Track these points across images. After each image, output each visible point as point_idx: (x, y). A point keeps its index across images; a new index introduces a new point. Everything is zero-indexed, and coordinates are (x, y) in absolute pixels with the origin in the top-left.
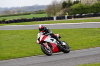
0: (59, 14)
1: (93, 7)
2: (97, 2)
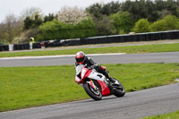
0: (18, 39)
1: (79, 28)
2: (87, 18)
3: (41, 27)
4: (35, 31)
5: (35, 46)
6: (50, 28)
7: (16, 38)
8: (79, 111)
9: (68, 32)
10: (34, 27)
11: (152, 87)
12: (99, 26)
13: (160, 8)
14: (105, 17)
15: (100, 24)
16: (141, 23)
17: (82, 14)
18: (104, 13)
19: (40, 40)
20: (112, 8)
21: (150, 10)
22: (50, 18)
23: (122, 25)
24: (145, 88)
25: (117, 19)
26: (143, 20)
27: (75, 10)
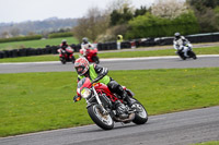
0: (104, 37)
1: (178, 23)
2: (187, 12)
3: (131, 22)
4: (124, 26)
5: (124, 46)
6: (142, 24)
7: (101, 36)
9: (164, 29)
10: (122, 23)
12: (202, 21)
14: (209, 10)
15: (204, 18)
17: (180, 6)
18: (208, 6)
19: (130, 39)
22: (142, 12)
27: (173, 2)
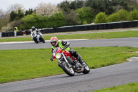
0: (6, 28)
1: (52, 19)
2: (58, 12)
3: (23, 19)
4: (19, 22)
5: (18, 34)
6: (30, 20)
7: (4, 28)
8: (53, 84)
9: (44, 23)
10: (17, 19)
11: (109, 65)
12: (67, 18)
13: (115, 4)
14: (72, 11)
15: (68, 16)
16: (100, 16)
17: (54, 8)
18: (71, 8)
19: (22, 29)
20: (78, 4)
21: (107, 5)
22: (30, 12)
23: (86, 17)
24: (104, 66)
25: (81, 12)
26: (101, 14)
27: (49, 6)
